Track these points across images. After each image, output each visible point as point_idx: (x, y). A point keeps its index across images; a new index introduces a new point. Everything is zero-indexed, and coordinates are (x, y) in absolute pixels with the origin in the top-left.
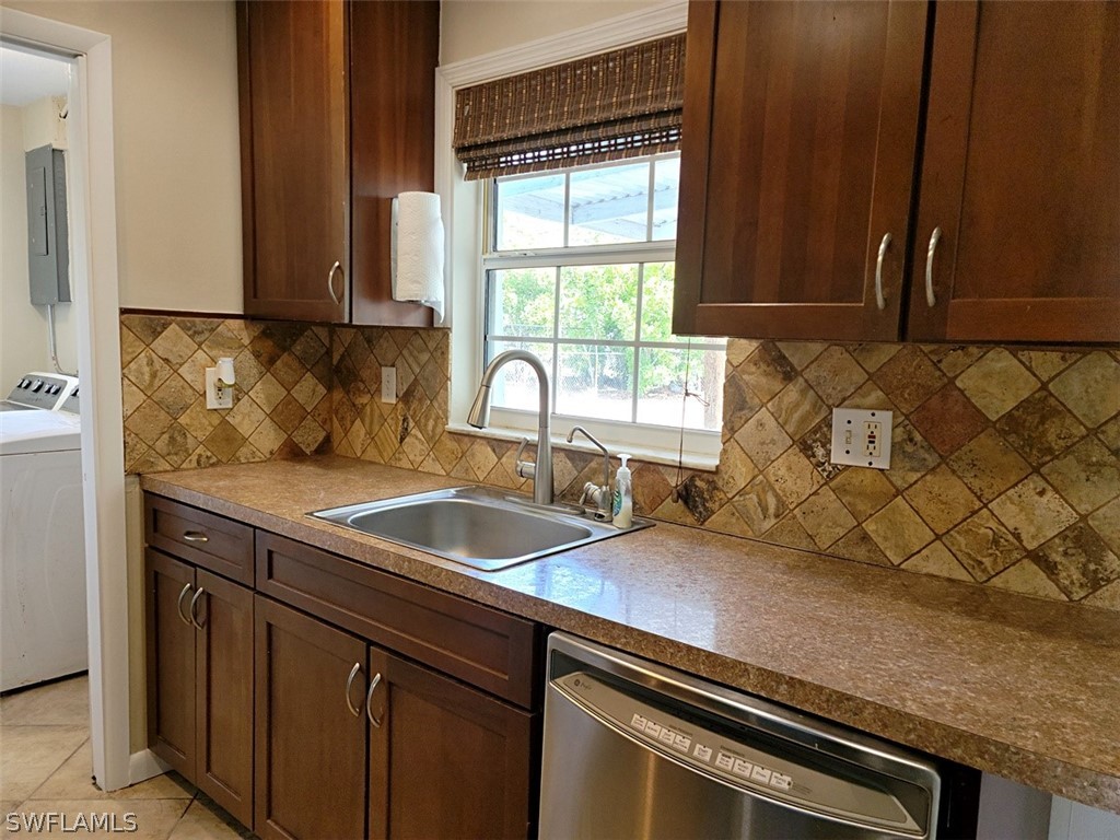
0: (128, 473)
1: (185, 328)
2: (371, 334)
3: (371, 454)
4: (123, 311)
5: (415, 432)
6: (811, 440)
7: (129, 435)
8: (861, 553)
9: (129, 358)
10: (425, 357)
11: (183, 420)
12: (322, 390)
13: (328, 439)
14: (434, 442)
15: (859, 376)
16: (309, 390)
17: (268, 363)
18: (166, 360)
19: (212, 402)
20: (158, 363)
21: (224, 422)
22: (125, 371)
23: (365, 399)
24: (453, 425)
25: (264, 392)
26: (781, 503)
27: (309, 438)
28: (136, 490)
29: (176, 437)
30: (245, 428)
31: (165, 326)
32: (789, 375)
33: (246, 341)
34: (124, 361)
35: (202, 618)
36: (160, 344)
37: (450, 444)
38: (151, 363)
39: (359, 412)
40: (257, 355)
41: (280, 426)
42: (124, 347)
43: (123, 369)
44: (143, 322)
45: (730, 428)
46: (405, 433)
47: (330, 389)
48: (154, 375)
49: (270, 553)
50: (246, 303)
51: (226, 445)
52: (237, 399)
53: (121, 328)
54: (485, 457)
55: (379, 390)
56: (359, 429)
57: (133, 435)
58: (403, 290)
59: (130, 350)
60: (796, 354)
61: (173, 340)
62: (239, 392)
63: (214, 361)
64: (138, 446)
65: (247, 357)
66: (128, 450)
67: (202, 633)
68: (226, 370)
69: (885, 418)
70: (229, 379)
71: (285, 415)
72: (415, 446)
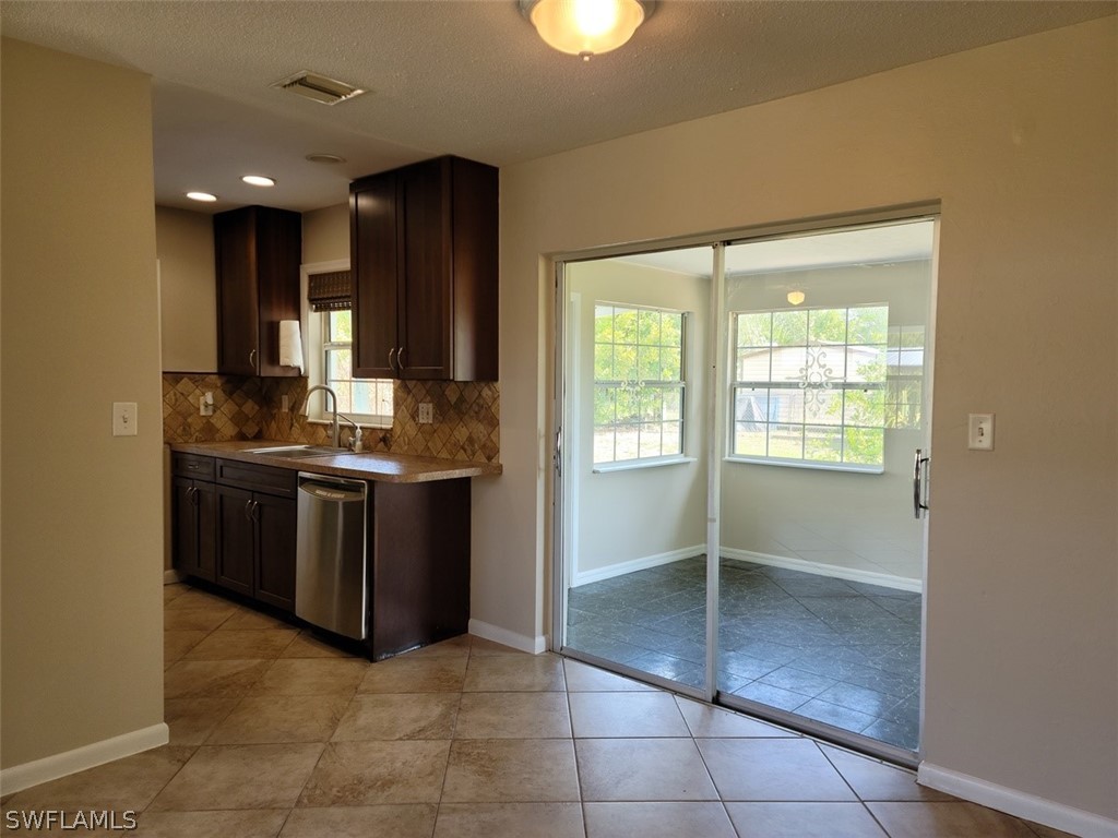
0: (165, 443)
1: (190, 379)
2: (277, 380)
3: (279, 437)
5: (296, 424)
6: (414, 415)
8: (427, 454)
9: (166, 393)
10: (299, 390)
11: (189, 420)
12: (257, 408)
13: (260, 432)
14: (303, 428)
15: (424, 392)
16: (250, 407)
17: (230, 394)
18: (182, 394)
19: (203, 413)
20: (178, 395)
21: (208, 422)
23: (275, 411)
24: (310, 420)
25: (228, 408)
26: (409, 439)
27: (251, 430)
28: (168, 451)
29: (186, 428)
30: (218, 425)
31: (181, 379)
32: (409, 392)
33: (219, 385)
34: (164, 394)
35: (196, 501)
36: (180, 387)
37: (309, 429)
38: (175, 395)
39: (273, 417)
40: (224, 391)
41: (236, 424)
43: (163, 397)
44: (172, 378)
45: (395, 413)
46: (292, 425)
47: (261, 407)
48: (176, 400)
49: (221, 467)
50: (219, 367)
51: (209, 432)
52: (214, 411)
53: (163, 380)
54: (322, 433)
55: (281, 407)
56: (274, 425)
58: (283, 361)
59: (166, 389)
60: (411, 384)
61: (185, 384)
62: (215, 408)
63: (204, 394)
64: (170, 431)
65: (219, 392)
67: (196, 508)
68: (209, 398)
69: (431, 405)
70: (210, 401)
71: (238, 419)
72: (296, 430)
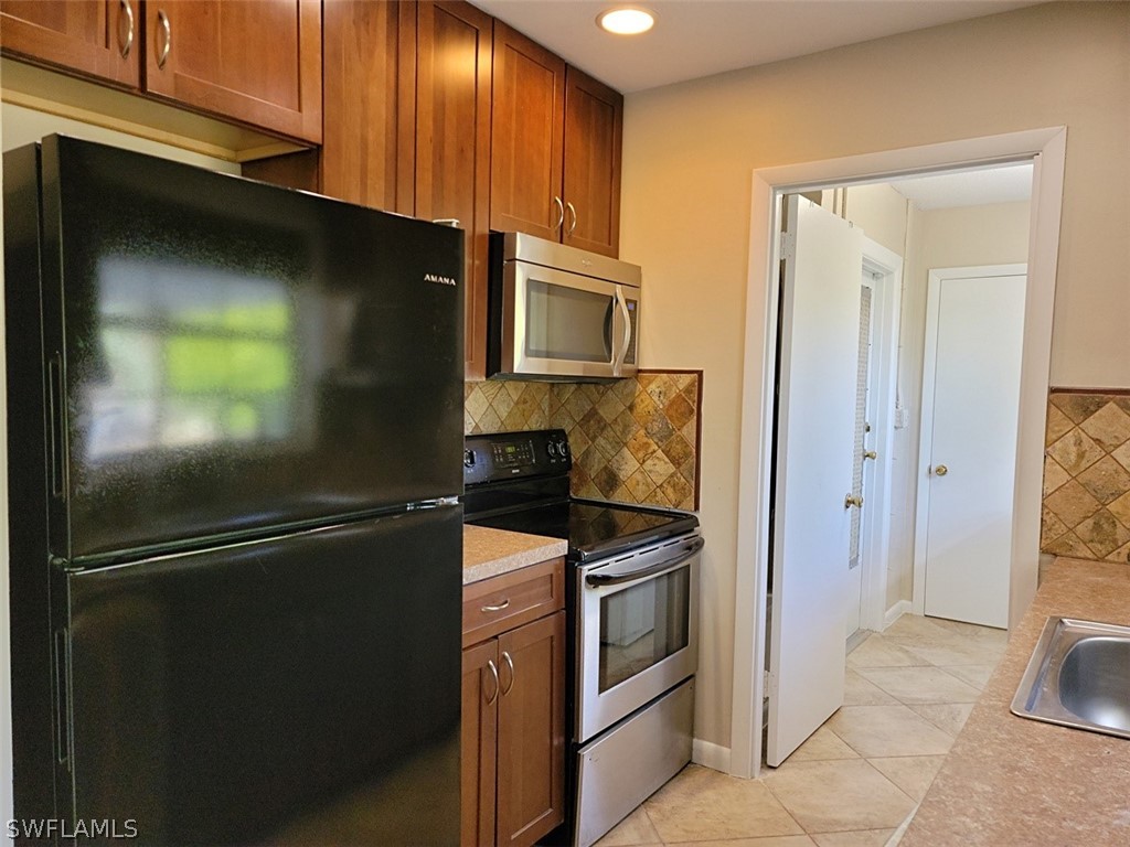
0: (1043, 552)
1: (1124, 407)
4: (1053, 391)
7: (1048, 513)
9: (1054, 437)
11: (1113, 507)
18: (1098, 441)
20: (1088, 443)
22: (1049, 449)
29: (1103, 524)
34: (1049, 439)
36: (1092, 424)
38: (1079, 442)
42: (1050, 425)
43: (1046, 446)
44: (1073, 402)
48: (1081, 456)
53: (1048, 407)
57: (1051, 514)
59: (1056, 428)
61: (1108, 419)
64: (1057, 526)
66: (1045, 529)
